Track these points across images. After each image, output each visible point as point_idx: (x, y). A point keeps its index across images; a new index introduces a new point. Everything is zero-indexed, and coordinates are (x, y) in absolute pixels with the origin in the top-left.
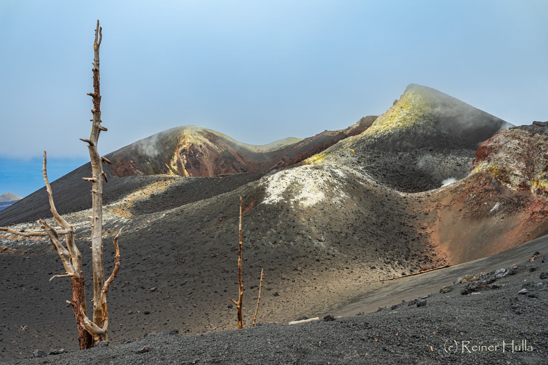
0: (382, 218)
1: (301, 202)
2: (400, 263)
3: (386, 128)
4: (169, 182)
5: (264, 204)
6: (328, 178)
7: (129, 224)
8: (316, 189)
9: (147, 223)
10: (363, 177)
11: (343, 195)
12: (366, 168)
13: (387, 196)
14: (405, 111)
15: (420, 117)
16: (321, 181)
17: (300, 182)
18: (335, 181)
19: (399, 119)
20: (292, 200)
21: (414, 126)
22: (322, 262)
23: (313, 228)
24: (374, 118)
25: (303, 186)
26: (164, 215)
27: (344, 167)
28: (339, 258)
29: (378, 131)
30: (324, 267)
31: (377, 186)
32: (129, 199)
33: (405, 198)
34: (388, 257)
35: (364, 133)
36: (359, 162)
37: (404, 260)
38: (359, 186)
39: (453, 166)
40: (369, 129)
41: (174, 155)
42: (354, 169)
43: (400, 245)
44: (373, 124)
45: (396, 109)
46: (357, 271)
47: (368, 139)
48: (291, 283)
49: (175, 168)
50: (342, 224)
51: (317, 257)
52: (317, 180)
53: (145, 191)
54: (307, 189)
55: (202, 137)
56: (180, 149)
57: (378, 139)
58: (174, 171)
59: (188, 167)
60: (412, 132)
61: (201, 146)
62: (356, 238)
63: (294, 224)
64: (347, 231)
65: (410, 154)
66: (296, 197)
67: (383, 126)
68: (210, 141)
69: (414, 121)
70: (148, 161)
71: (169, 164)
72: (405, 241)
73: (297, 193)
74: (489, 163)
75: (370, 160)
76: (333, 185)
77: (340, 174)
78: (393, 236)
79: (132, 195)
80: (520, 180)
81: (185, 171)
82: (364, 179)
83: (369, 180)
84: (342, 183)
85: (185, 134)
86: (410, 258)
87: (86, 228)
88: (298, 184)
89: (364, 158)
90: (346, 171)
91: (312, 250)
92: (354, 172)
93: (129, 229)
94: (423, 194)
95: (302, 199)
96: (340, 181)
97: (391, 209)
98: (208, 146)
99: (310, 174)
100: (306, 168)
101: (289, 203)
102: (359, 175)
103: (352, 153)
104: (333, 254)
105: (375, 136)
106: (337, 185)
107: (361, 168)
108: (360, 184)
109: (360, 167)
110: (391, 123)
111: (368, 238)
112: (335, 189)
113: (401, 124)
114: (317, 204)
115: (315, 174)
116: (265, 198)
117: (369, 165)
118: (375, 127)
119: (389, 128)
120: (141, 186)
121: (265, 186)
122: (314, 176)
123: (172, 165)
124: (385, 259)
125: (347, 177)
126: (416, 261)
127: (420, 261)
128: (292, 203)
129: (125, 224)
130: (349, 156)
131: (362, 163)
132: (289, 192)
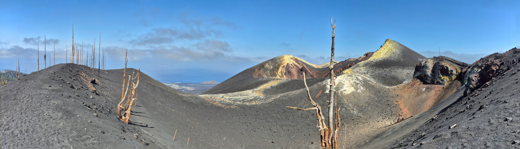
0: (380, 98)
1: (344, 92)
2: (389, 118)
3: (378, 58)
4: (279, 81)
5: (326, 93)
6: (355, 80)
7: (264, 99)
8: (350, 86)
9: (272, 99)
11: (362, 88)
12: (371, 76)
13: (381, 88)
14: (386, 50)
15: (392, 53)
16: (352, 82)
17: (343, 82)
18: (358, 82)
19: (384, 54)
20: (339, 91)
21: (390, 57)
22: (355, 120)
23: (350, 104)
24: (373, 53)
25: (344, 84)
26: (279, 96)
27: (362, 75)
28: (363, 118)
29: (375, 59)
30: (356, 123)
31: (376, 84)
32: (262, 88)
33: (388, 88)
34: (384, 116)
35: (369, 60)
36: (367, 73)
37: (391, 117)
38: (369, 84)
39: (406, 74)
40: (371, 58)
41: (279, 68)
43: (388, 110)
45: (382, 50)
46: (371, 124)
47: (371, 62)
48: (342, 131)
49: (280, 74)
50: (363, 102)
51: (353, 118)
52: (350, 82)
53: (268, 84)
54: (346, 86)
55: (292, 60)
56: (283, 65)
57: (375, 62)
58: (279, 76)
59: (285, 74)
61: (292, 65)
62: (369, 108)
63: (341, 102)
64: (365, 105)
65: (389, 69)
66: (341, 90)
67: (377, 57)
68: (296, 62)
69: (390, 55)
70: (268, 71)
71: (277, 72)
72: (390, 108)
73: (342, 88)
75: (372, 72)
76: (357, 84)
77: (361, 79)
78: (385, 106)
79: (263, 85)
81: (284, 76)
82: (371, 81)
83: (373, 81)
84: (362, 83)
85: (285, 59)
86: (393, 115)
87: (246, 99)
88: (341, 83)
89: (369, 71)
90: (363, 77)
91: (350, 115)
92: (366, 77)
93: (264, 101)
94: (395, 86)
95: (344, 91)
97: (384, 94)
98: (295, 65)
99: (346, 79)
100: (345, 76)
101: (338, 92)
102: (368, 79)
103: (364, 69)
104: (360, 116)
106: (359, 84)
107: (369, 76)
110: (380, 55)
111: (375, 108)
112: (359, 86)
113: (384, 56)
114: (351, 93)
115: (349, 79)
116: (327, 90)
117: (372, 74)
118: (373, 57)
120: (266, 82)
121: (326, 84)
122: (349, 80)
123: (278, 73)
124: (383, 117)
125: (363, 80)
126: (395, 116)
127: (397, 116)
128: (339, 92)
129: (262, 99)
130: (363, 70)
131: (369, 73)
132: (338, 87)
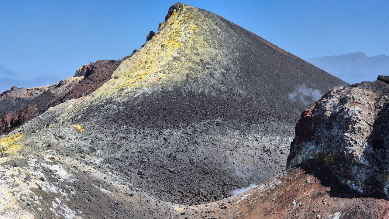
3: (137, 85)
6: (39, 182)
8: (16, 207)
10: (105, 178)
12: (108, 161)
13: (151, 213)
14: (170, 53)
15: (197, 64)
16: (25, 189)
18: (53, 189)
19: (161, 67)
21: (187, 81)
24: (114, 64)
27: (68, 160)
29: (122, 89)
31: (132, 195)
33: (183, 214)
36: (92, 150)
39: (257, 152)
42: (86, 163)
44: (113, 75)
47: (106, 104)
52: (16, 189)
60: (185, 91)
65: (183, 131)
67: (131, 81)
74: (317, 146)
75: (113, 145)
76: (49, 197)
77: (63, 174)
80: (366, 174)
82: (108, 181)
83: (116, 184)
84: (68, 191)
89: (101, 142)
90: (73, 169)
92: (87, 168)
94: (213, 205)
96: (63, 188)
102: (97, 174)
103: (78, 131)
105: (119, 99)
106: (58, 195)
108: (101, 193)
109: (95, 159)
110: (146, 74)
117: (112, 155)
119: (143, 83)
122: (11, 180)
130: (72, 137)
131: (99, 151)
